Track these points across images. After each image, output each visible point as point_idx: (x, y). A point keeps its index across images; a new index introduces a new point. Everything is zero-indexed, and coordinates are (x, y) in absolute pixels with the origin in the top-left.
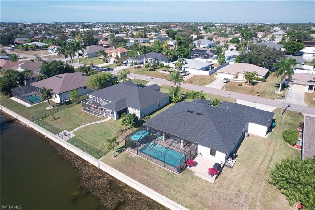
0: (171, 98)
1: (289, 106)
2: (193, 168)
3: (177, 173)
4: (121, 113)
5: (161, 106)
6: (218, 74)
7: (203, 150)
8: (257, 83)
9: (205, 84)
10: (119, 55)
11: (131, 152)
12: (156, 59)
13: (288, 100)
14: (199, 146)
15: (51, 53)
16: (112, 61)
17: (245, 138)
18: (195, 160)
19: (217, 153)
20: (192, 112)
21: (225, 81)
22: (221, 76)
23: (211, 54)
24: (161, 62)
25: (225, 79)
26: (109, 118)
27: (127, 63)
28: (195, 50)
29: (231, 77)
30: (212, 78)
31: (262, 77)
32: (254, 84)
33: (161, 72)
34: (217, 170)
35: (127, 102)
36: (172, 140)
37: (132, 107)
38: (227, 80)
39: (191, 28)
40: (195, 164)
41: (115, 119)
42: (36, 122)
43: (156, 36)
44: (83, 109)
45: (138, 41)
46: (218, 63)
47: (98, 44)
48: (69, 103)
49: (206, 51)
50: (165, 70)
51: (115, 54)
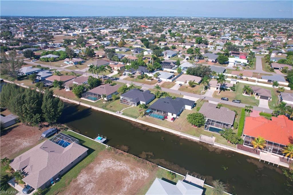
0: (156, 96)
1: (205, 98)
2: (167, 119)
3: (162, 121)
4: (138, 104)
5: (152, 99)
6: (177, 81)
7: (170, 114)
8: (195, 86)
9: (170, 87)
10: (119, 68)
11: (147, 116)
12: (142, 71)
13: (206, 95)
14: (168, 113)
15: (68, 65)
16: (116, 72)
17: (184, 110)
18: (167, 117)
19: (174, 114)
20: (165, 102)
21: (180, 85)
22: (178, 82)
23: (174, 65)
24: (145, 73)
25: (180, 84)
26: (133, 106)
27: (126, 74)
28: (164, 62)
29: (183, 83)
30: (174, 84)
31: (198, 83)
32: (193, 86)
33: (146, 80)
34: (174, 119)
35: (139, 99)
36: (159, 112)
37: (141, 101)
38: (181, 85)
39: (158, 31)
40: (167, 118)
41: (136, 106)
42: (103, 108)
43: (133, 41)
44: (121, 102)
45: (122, 50)
46: (177, 72)
47: (96, 55)
48: (111, 100)
49: (171, 63)
50: (149, 79)
51: (117, 68)
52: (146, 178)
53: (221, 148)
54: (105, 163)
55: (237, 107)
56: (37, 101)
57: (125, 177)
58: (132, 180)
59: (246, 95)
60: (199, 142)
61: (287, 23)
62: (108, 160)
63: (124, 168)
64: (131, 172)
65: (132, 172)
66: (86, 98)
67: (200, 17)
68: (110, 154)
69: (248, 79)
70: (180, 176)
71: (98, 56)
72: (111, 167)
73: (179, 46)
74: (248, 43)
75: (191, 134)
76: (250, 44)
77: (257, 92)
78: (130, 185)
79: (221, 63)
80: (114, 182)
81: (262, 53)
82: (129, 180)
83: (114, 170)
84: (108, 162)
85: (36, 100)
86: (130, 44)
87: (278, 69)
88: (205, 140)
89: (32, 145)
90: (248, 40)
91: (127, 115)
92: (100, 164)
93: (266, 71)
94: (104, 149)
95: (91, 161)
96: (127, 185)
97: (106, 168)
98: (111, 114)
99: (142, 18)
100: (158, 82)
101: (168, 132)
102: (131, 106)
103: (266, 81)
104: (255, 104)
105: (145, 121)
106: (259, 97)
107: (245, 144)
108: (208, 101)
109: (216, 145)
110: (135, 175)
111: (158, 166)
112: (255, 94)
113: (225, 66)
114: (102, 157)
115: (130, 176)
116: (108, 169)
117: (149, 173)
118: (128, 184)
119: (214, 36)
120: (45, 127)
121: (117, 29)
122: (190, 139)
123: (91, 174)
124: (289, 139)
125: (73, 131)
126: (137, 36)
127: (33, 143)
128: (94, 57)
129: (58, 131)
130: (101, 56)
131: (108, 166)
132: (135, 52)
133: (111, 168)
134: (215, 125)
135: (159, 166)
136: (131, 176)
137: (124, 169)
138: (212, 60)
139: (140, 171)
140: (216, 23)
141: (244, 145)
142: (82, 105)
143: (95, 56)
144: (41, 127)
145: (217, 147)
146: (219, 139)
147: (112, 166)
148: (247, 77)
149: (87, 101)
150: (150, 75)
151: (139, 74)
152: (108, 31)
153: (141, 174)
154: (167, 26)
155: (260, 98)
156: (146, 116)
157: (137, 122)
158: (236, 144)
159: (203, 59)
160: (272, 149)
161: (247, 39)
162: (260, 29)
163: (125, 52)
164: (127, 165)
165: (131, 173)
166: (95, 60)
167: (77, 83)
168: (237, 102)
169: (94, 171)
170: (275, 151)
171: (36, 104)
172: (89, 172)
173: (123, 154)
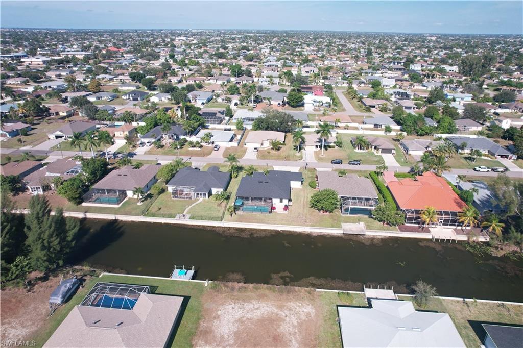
0: (230, 175)
1: (307, 164)
2: (275, 211)
3: (270, 214)
4: (209, 193)
6: (246, 144)
7: (276, 202)
8: (281, 148)
9: (242, 156)
10: (127, 134)
11: (239, 213)
12: (175, 134)
14: (273, 199)
16: (121, 142)
17: (291, 190)
19: (283, 200)
20: (262, 182)
22: (249, 145)
23: (222, 116)
24: (182, 137)
26: (201, 199)
27: (144, 143)
29: (258, 146)
30: (243, 149)
31: (282, 142)
32: (279, 149)
33: (190, 149)
35: (209, 185)
36: (256, 201)
37: (215, 187)
38: (257, 149)
40: (275, 208)
41: (207, 198)
42: (145, 215)
43: (111, 79)
44: (173, 197)
45: (101, 97)
46: (236, 128)
47: (51, 111)
48: (150, 196)
49: (216, 113)
50: (195, 146)
51: (122, 133)
52: (312, 315)
53: (378, 237)
54: (227, 313)
55: (360, 171)
56: (8, 227)
57: (279, 326)
58: (294, 326)
59: (360, 151)
60: (343, 235)
61: (340, 39)
62: (227, 307)
63: (266, 312)
64: (282, 313)
65: (284, 312)
66: (94, 202)
67: (206, 29)
68: (223, 295)
69: (348, 126)
70: (357, 294)
71: (57, 114)
72: (243, 317)
73: (206, 81)
74: (311, 71)
75: (326, 226)
76: (313, 72)
77: (375, 144)
78: (297, 335)
79: (293, 106)
80: (268, 340)
81: (339, 85)
82: (289, 327)
83: (250, 319)
84: (231, 311)
85: (6, 226)
86: (108, 84)
87: (374, 107)
88: (352, 230)
89: (36, 328)
90: (308, 65)
91: (202, 218)
92: (219, 317)
93: (361, 111)
94: (205, 289)
95: (199, 319)
96: (292, 337)
97: (237, 321)
98: (165, 223)
99: (99, 33)
100: (215, 149)
101: (287, 231)
102: (198, 200)
103: (372, 126)
104: (379, 162)
105: (241, 222)
106: (380, 150)
107: (407, 223)
108: (314, 169)
109: (370, 234)
110: (292, 316)
111: (315, 290)
112: (373, 147)
113: (301, 110)
114: (214, 305)
115: (285, 320)
116: (240, 321)
117: (312, 305)
118: (293, 334)
119: (251, 61)
120: (40, 282)
121: (60, 56)
122: (329, 235)
123: (216, 342)
124: (455, 202)
125: (110, 272)
126: (112, 69)
127: (34, 324)
128: (46, 116)
129: (81, 282)
130: (65, 114)
131: (237, 317)
132: (132, 99)
133: (244, 319)
134: (351, 203)
135: (317, 290)
136: (287, 319)
137: (268, 313)
138: (278, 102)
139: (296, 306)
140: (239, 39)
141: (406, 225)
142: (90, 219)
143: (50, 114)
144: (31, 284)
145: (372, 237)
146: (369, 224)
147: (243, 314)
148: (346, 124)
149: (101, 208)
150: (193, 139)
151: (170, 140)
152: (40, 60)
153: (300, 310)
154: (159, 47)
155: (381, 152)
156: (236, 212)
157: (224, 227)
158: (395, 226)
159: (262, 101)
160: (443, 221)
161: (306, 65)
162: (311, 48)
163: (111, 101)
164: (267, 304)
165: (284, 315)
166: (56, 122)
167: (59, 175)
168: (356, 163)
169: (218, 335)
170: (446, 222)
171: (7, 236)
172: (209, 339)
173: (245, 288)
